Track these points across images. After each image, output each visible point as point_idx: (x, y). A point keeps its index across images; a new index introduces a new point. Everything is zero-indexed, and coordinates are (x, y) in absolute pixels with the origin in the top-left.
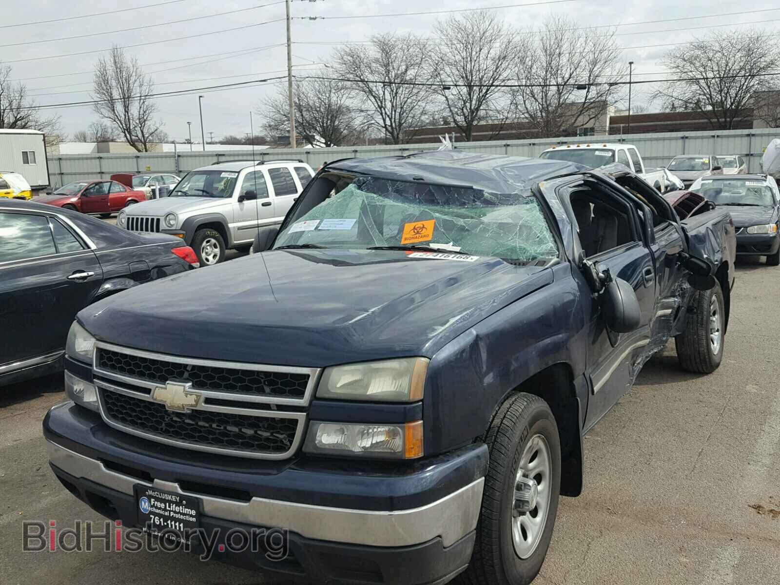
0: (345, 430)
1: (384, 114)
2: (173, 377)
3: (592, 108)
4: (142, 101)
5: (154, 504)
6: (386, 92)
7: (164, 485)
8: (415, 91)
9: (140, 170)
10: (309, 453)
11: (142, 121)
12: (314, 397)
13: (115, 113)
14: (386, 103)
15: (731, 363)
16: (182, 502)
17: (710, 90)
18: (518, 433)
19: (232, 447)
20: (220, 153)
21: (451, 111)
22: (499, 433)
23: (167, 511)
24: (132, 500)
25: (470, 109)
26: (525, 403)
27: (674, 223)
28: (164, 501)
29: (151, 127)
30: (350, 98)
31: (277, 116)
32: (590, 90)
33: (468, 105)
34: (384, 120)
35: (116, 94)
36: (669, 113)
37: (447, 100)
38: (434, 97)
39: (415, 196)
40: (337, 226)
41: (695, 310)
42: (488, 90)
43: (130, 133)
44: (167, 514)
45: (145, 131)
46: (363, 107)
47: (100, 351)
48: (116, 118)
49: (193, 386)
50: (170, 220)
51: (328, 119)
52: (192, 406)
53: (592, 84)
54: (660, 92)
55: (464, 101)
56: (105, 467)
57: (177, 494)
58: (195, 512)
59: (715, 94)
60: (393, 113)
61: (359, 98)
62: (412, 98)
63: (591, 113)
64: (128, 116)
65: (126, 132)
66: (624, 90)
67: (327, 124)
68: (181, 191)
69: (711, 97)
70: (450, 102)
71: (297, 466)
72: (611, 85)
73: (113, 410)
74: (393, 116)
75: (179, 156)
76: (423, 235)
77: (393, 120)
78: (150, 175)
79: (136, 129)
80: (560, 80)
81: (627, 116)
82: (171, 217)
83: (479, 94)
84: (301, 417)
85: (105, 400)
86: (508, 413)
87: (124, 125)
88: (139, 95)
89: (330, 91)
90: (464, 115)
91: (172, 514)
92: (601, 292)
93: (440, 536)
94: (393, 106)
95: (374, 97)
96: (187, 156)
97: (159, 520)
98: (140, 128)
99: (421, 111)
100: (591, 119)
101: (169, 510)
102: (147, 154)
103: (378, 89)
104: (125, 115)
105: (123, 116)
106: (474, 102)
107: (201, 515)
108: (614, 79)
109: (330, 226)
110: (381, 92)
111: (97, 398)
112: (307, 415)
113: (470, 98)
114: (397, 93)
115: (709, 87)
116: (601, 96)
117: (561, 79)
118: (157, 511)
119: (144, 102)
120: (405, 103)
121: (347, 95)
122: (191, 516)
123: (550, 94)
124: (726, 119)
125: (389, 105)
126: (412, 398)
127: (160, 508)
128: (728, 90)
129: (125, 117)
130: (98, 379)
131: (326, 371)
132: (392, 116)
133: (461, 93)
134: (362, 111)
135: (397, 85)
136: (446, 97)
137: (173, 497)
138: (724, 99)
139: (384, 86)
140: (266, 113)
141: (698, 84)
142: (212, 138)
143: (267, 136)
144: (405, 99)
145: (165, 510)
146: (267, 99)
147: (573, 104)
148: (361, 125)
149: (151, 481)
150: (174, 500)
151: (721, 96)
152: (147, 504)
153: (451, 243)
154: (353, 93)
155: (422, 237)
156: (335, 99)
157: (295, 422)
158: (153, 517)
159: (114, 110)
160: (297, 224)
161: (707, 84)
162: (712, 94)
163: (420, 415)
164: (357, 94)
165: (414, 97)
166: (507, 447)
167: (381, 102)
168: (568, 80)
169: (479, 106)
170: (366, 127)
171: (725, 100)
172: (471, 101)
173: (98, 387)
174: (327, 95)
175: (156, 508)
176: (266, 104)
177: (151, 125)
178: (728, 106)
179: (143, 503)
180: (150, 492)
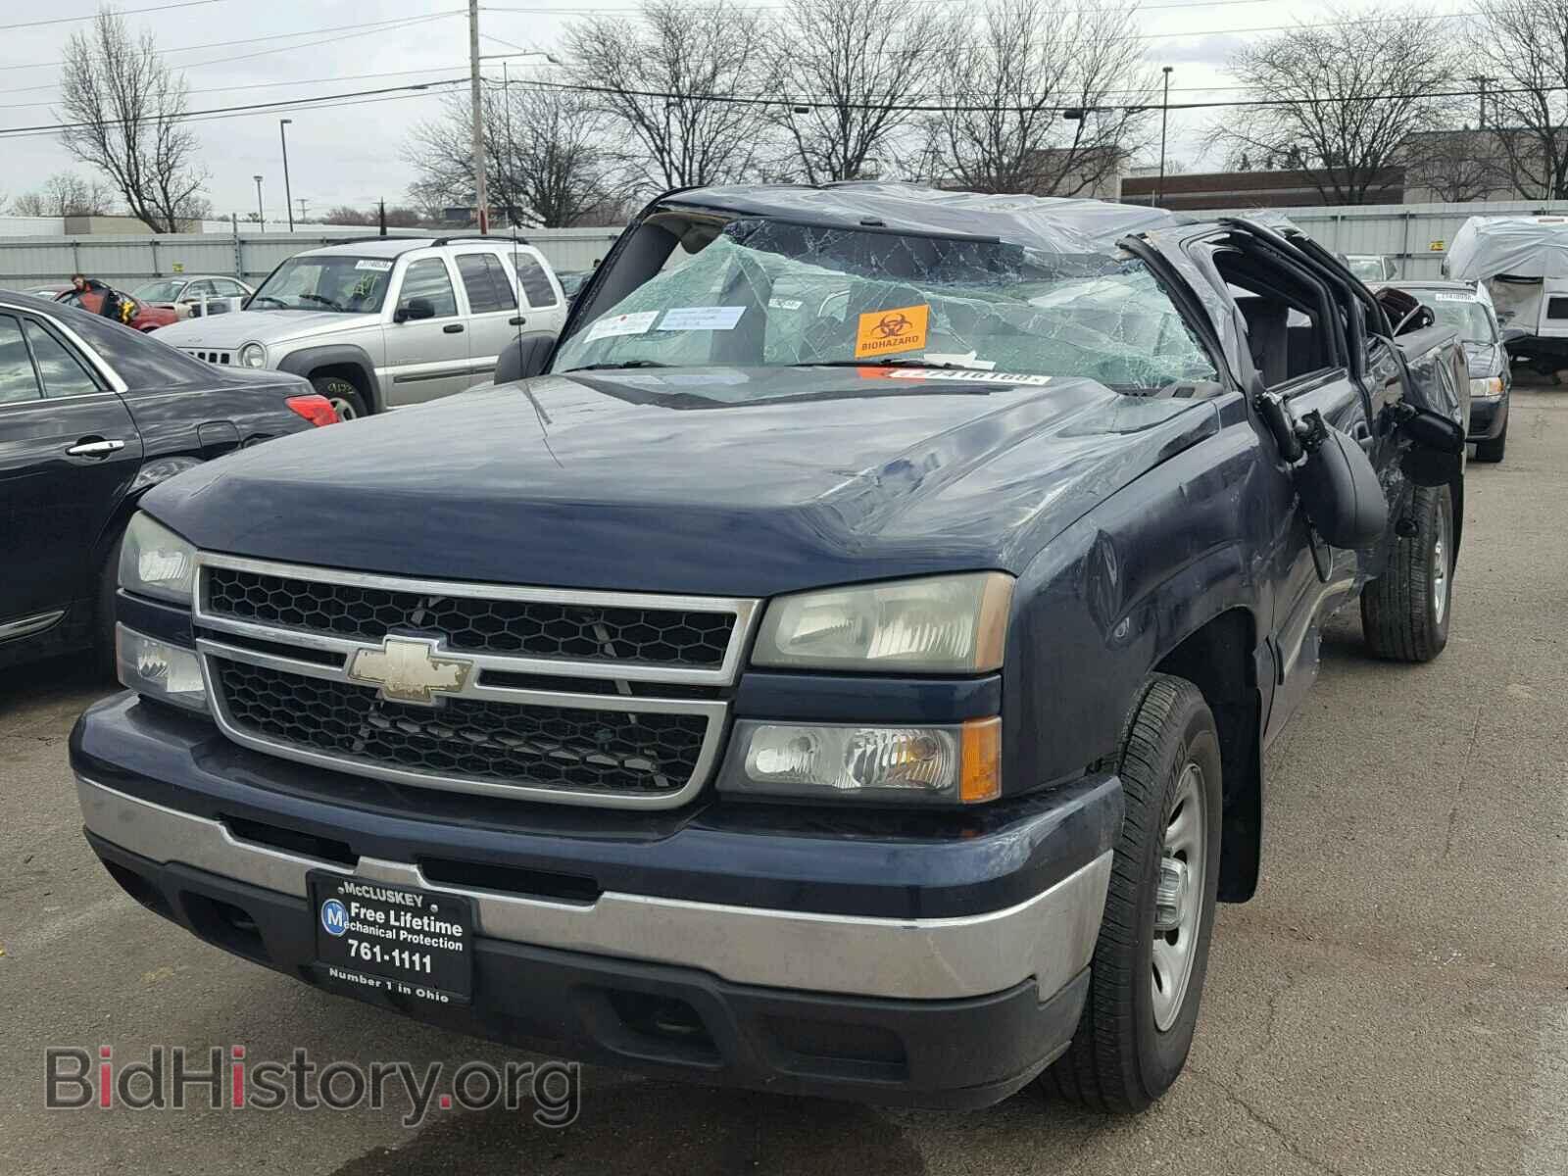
0: (813, 742)
1: (668, 165)
2: (399, 626)
3: (1090, 160)
4: (164, 126)
5: (358, 914)
6: (672, 117)
7: (386, 870)
8: (732, 117)
9: (161, 272)
10: (731, 793)
11: (165, 168)
12: (746, 664)
13: (106, 150)
14: (672, 141)
15: (1463, 644)
16: (429, 905)
17: (1321, 127)
18: (1168, 758)
19: (545, 782)
20: (328, 238)
21: (805, 160)
22: (1128, 756)
23: (392, 928)
24: (304, 907)
25: (845, 157)
26: (1174, 694)
27: (1385, 339)
28: (384, 907)
29: (184, 180)
30: (596, 129)
31: (444, 163)
32: (1086, 124)
33: (840, 149)
34: (669, 177)
35: (109, 113)
36: (1237, 174)
37: (798, 137)
38: (769, 130)
39: (869, 259)
40: (701, 321)
41: (1414, 528)
42: (880, 119)
43: (138, 194)
44: (390, 935)
45: (171, 189)
46: (625, 150)
47: (209, 572)
48: (108, 162)
49: (450, 646)
50: (250, 357)
51: (551, 173)
52: (448, 688)
53: (1089, 110)
54: (1225, 131)
55: (832, 141)
56: (230, 834)
57: (416, 891)
58: (460, 930)
59: (1332, 136)
60: (687, 162)
61: (616, 129)
62: (726, 132)
63: (1086, 170)
64: (135, 158)
65: (132, 192)
66: (1152, 122)
67: (549, 182)
68: (270, 300)
69: (1324, 140)
70: (803, 141)
71: (702, 822)
72: (1130, 110)
73: (244, 709)
74: (687, 168)
75: (243, 242)
76: (904, 337)
77: (687, 178)
78: (185, 278)
79: (152, 185)
80: (1025, 101)
81: (1155, 179)
82: (254, 350)
83: (862, 128)
84: (715, 710)
85: (224, 685)
86: (1142, 713)
87: (126, 177)
88: (158, 114)
89: (556, 114)
90: (832, 169)
91: (403, 935)
92: (1301, 462)
93: (1033, 977)
94: (686, 149)
95: (648, 128)
96: (259, 243)
97: (371, 949)
98: (161, 183)
99: (744, 160)
100: (1085, 182)
101: (394, 927)
102: (176, 237)
103: (655, 110)
104: (128, 156)
105: (125, 158)
106: (852, 144)
107: (474, 935)
108: (1134, 101)
109: (685, 324)
110: (662, 118)
111: (205, 682)
112: (731, 707)
113: (845, 135)
114: (693, 121)
115: (1320, 120)
116: (1107, 135)
117: (1027, 98)
118: (366, 930)
119: (167, 129)
120: (710, 143)
121: (591, 123)
122: (452, 938)
123: (1006, 129)
124: (1352, 187)
125: (677, 145)
126: (978, 665)
127: (374, 924)
128: (1358, 128)
129: (129, 161)
130: (206, 637)
131: (774, 605)
132: (684, 169)
133: (827, 124)
134: (622, 157)
135: (694, 102)
136: (796, 132)
137: (407, 895)
138: (1348, 146)
139: (669, 105)
140: (422, 158)
141: (1299, 113)
142: (304, 211)
143: (419, 209)
144: (712, 134)
145: (386, 926)
146: (424, 128)
147: (1051, 152)
148: (620, 185)
149: (353, 862)
150: (409, 902)
151: (1343, 138)
152: (340, 914)
153: (974, 354)
154: (604, 119)
155: (901, 341)
156: (566, 130)
157: (702, 722)
158: (355, 943)
159: (104, 145)
160: (604, 322)
161: (1316, 114)
162: (1327, 135)
163: (996, 706)
164: (613, 122)
165: (730, 131)
166: (1147, 785)
167: (663, 140)
168: (1042, 101)
169: (863, 152)
170: (631, 192)
171: (1353, 147)
172: (847, 141)
173: (207, 655)
174: (551, 122)
175: (365, 922)
176: (422, 139)
177: (181, 179)
178: (1357, 161)
179: (330, 911)
180: (350, 888)
